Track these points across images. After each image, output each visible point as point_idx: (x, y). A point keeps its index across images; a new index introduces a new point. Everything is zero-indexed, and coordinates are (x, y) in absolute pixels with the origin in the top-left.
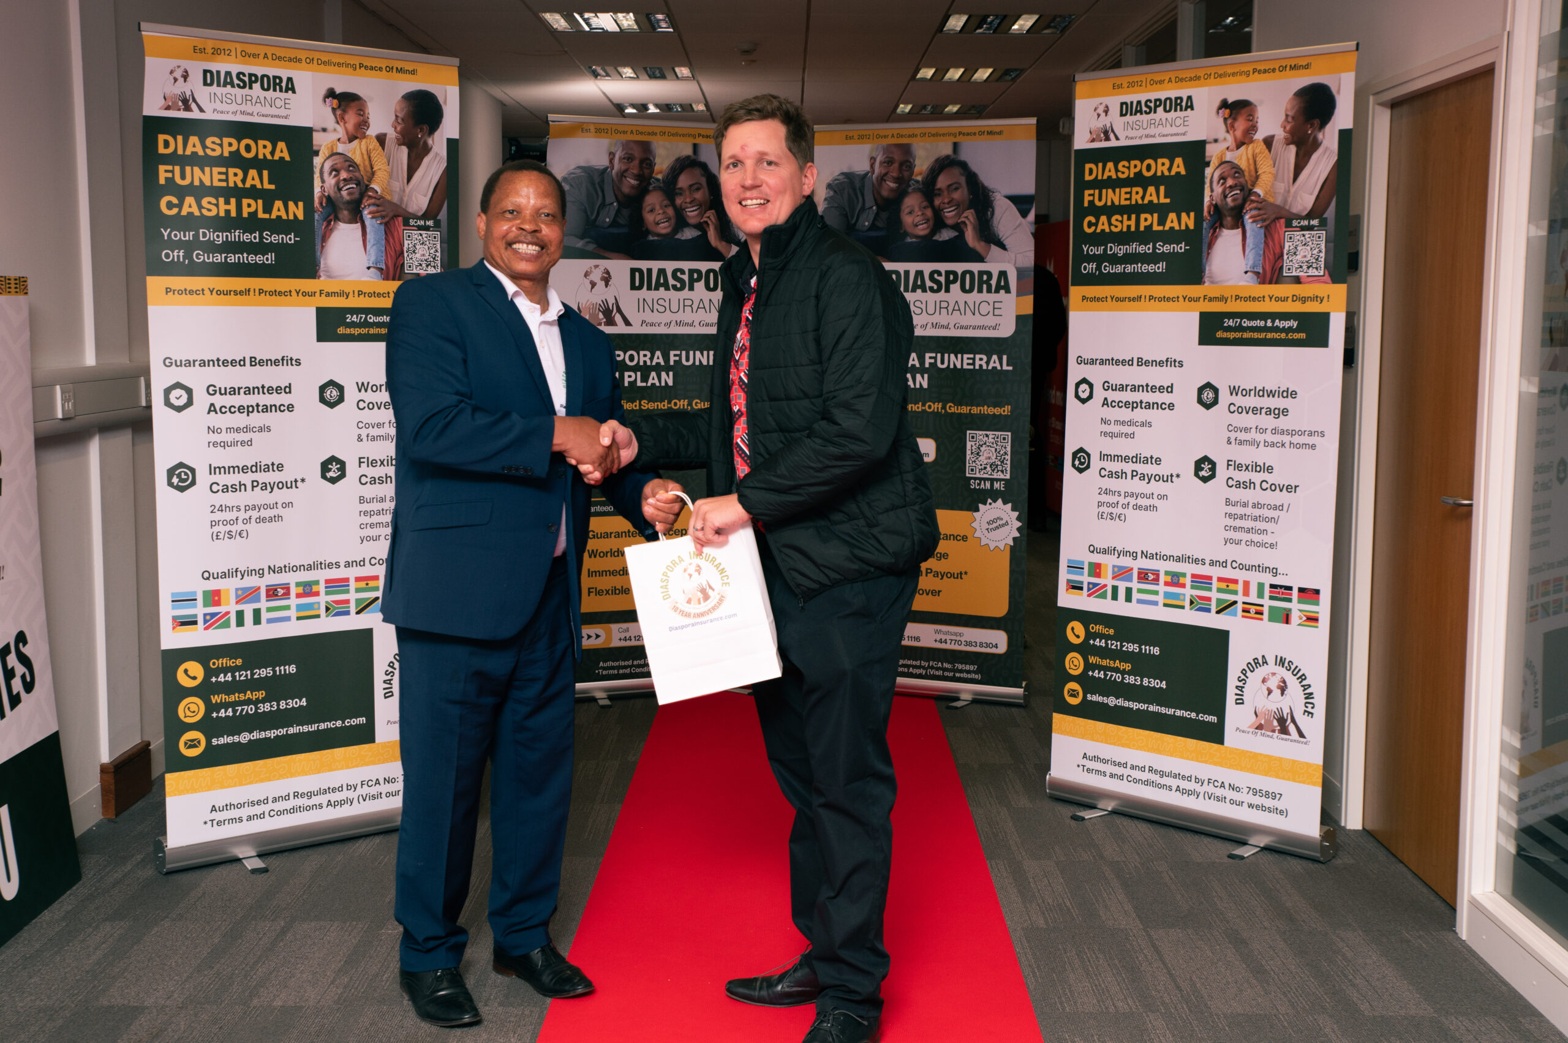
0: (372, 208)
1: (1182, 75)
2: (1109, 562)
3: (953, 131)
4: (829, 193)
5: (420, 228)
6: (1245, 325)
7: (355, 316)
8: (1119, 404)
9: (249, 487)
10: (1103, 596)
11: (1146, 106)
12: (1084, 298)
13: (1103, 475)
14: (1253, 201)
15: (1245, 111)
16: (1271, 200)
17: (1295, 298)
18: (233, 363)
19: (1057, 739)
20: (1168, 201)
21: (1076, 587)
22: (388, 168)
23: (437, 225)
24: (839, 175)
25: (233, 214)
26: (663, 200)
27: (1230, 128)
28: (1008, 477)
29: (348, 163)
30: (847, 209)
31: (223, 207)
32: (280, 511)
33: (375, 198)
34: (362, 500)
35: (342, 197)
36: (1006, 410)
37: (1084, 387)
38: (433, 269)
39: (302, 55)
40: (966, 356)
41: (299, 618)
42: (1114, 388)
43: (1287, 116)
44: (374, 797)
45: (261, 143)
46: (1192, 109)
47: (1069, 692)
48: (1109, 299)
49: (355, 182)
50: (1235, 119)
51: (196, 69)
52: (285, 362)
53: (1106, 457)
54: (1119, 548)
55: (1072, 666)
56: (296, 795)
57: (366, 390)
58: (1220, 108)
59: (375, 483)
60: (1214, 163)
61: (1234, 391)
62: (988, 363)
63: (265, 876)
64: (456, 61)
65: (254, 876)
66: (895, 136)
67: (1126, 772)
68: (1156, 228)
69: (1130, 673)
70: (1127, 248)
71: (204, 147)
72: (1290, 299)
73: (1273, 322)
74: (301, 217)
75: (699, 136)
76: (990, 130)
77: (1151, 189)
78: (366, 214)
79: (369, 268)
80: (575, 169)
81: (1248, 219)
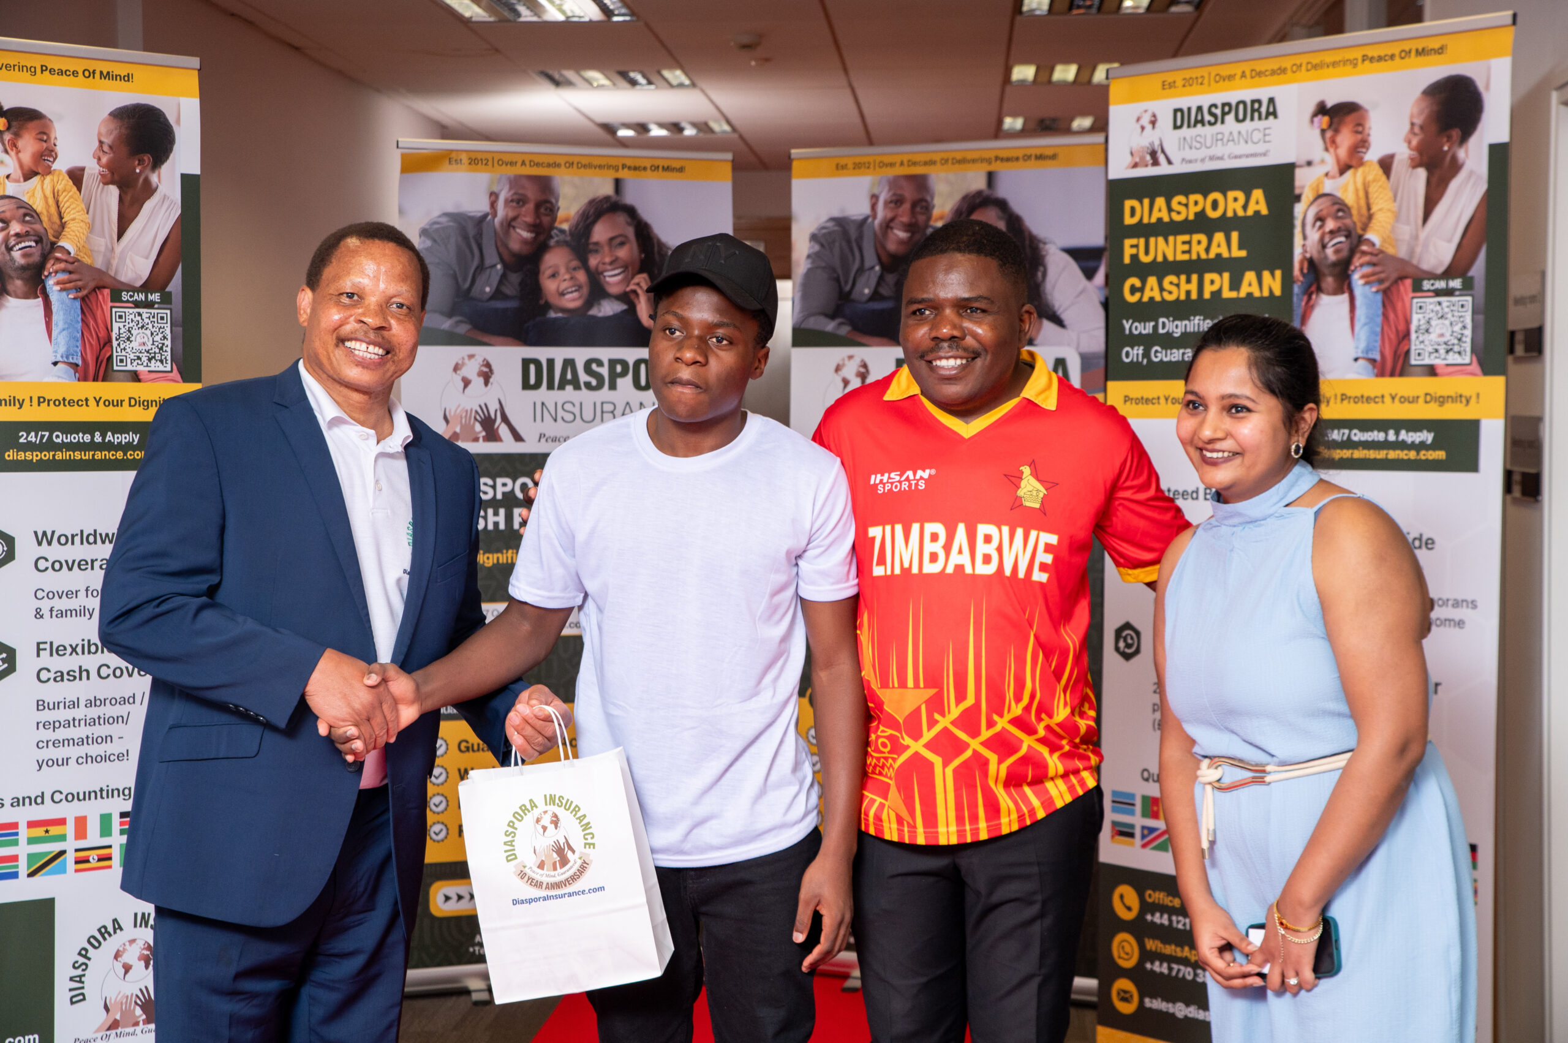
0: (62, 276)
1: (1260, 66)
3: (987, 155)
4: (812, 247)
5: (137, 304)
6: (1355, 439)
7: (33, 434)
10: (1161, 847)
11: (1211, 113)
12: (1127, 399)
14: (1364, 253)
15: (1351, 119)
16: (1390, 251)
17: (1429, 398)
20: (1243, 254)
21: (1125, 833)
22: (88, 218)
23: (166, 300)
24: (827, 222)
26: (571, 261)
27: (1330, 144)
29: (22, 211)
30: (840, 272)
33: (66, 261)
34: (41, 705)
35: (12, 260)
38: (159, 363)
43: (1412, 124)
46: (1276, 116)
47: (1119, 994)
48: (1162, 400)
49: (33, 238)
50: (1337, 131)
55: (1123, 955)
57: (49, 543)
58: (1315, 115)
59: (62, 680)
60: (1307, 196)
64: (195, 62)
66: (905, 163)
68: (1227, 294)
70: (1186, 325)
72: (1421, 400)
73: (1397, 434)
75: (623, 168)
76: (1038, 152)
77: (1219, 237)
78: (52, 285)
79: (55, 364)
80: (440, 216)
81: (1357, 280)
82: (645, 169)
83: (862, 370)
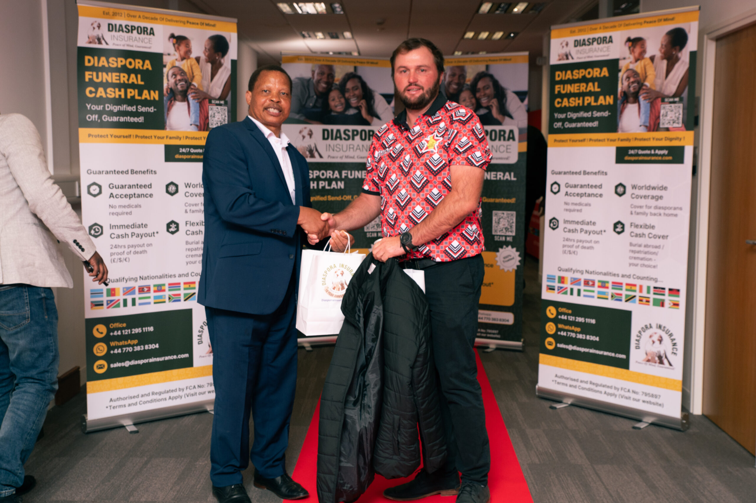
1: (607, 25)
2: (568, 276)
3: (486, 59)
5: (217, 105)
6: (640, 153)
7: (184, 149)
8: (574, 195)
9: (130, 235)
10: (566, 293)
11: (588, 41)
12: (555, 141)
13: (565, 231)
14: (644, 89)
15: (640, 43)
16: (653, 88)
17: (667, 139)
18: (122, 172)
19: (542, 367)
20: (599, 90)
21: (552, 289)
22: (201, 74)
25: (123, 97)
26: (339, 95)
27: (632, 52)
28: (514, 234)
29: (181, 72)
31: (118, 93)
32: (145, 248)
33: (194, 89)
34: (187, 243)
35: (178, 88)
36: (513, 201)
37: (555, 186)
39: (158, 16)
40: (493, 173)
41: (155, 303)
42: (571, 186)
43: (662, 45)
44: (192, 395)
45: (137, 61)
46: (612, 42)
47: (548, 343)
48: (569, 141)
49: (184, 81)
50: (634, 47)
51: (104, 23)
52: (149, 172)
53: (567, 222)
54: (574, 268)
55: (550, 330)
56: (153, 393)
57: (189, 187)
58: (627, 41)
59: (194, 234)
60: (623, 70)
61: (634, 187)
62: (504, 176)
63: (137, 435)
64: (236, 20)
65: (131, 435)
66: (457, 61)
67: (578, 384)
68: (593, 104)
69: (580, 333)
70: (578, 115)
71: (108, 62)
73: (655, 151)
74: (157, 98)
75: (359, 63)
76: (504, 58)
77: (590, 84)
78: (190, 97)
79: (191, 125)
80: (295, 79)
81: (641, 98)
82: (364, 63)
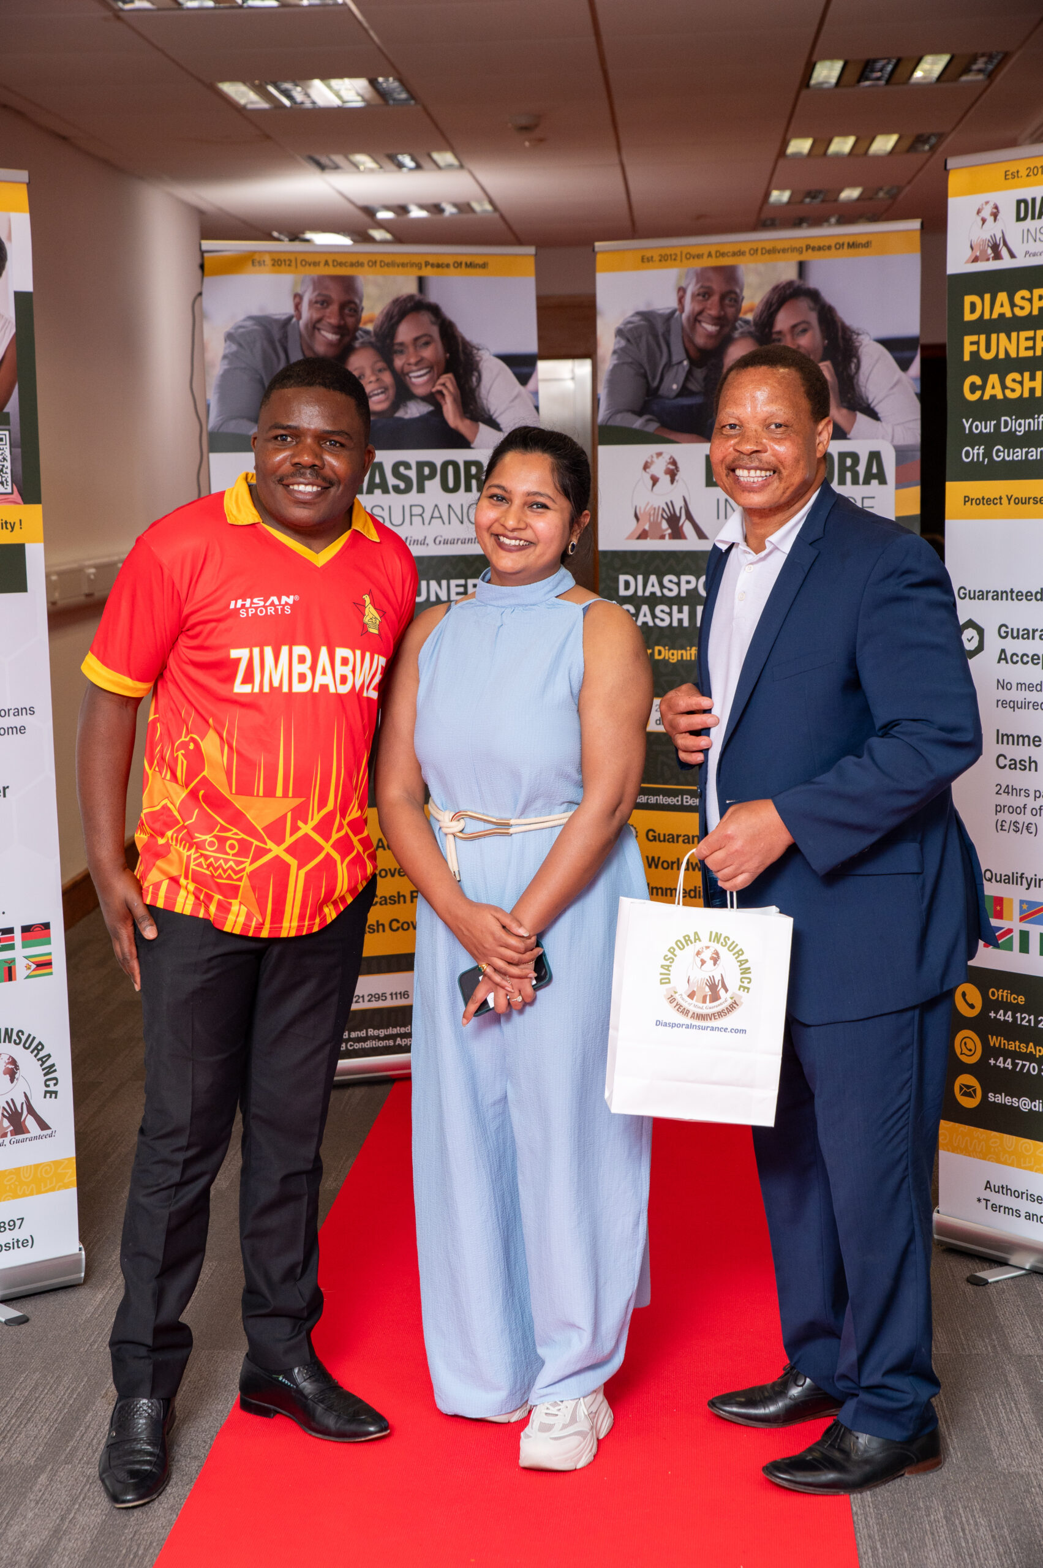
2: (1014, 894)
3: (797, 244)
4: (619, 342)
8: (1023, 659)
10: (1009, 947)
12: (967, 499)
13: (1002, 765)
19: (947, 1160)
24: (633, 316)
26: (375, 363)
30: (647, 367)
42: (1015, 634)
47: (961, 1089)
48: (1005, 501)
53: (1005, 738)
54: (1029, 875)
55: (965, 1051)
64: (24, 176)
66: (713, 254)
70: (1029, 423)
75: (426, 266)
76: (851, 240)
80: (245, 320)
82: (448, 266)
83: (672, 467)
